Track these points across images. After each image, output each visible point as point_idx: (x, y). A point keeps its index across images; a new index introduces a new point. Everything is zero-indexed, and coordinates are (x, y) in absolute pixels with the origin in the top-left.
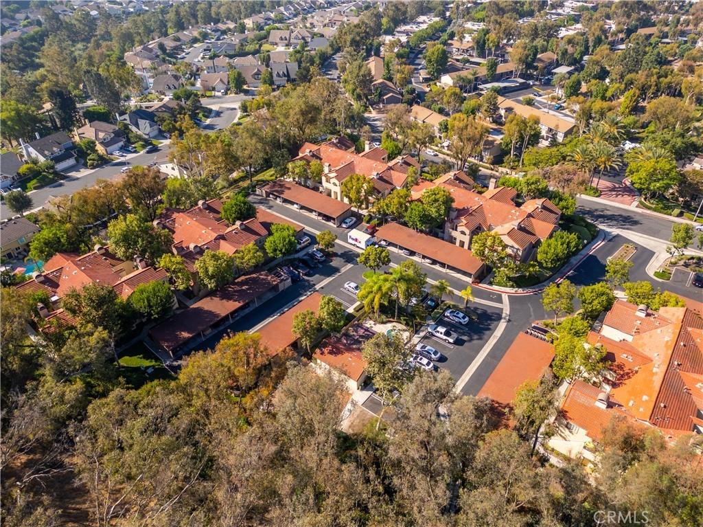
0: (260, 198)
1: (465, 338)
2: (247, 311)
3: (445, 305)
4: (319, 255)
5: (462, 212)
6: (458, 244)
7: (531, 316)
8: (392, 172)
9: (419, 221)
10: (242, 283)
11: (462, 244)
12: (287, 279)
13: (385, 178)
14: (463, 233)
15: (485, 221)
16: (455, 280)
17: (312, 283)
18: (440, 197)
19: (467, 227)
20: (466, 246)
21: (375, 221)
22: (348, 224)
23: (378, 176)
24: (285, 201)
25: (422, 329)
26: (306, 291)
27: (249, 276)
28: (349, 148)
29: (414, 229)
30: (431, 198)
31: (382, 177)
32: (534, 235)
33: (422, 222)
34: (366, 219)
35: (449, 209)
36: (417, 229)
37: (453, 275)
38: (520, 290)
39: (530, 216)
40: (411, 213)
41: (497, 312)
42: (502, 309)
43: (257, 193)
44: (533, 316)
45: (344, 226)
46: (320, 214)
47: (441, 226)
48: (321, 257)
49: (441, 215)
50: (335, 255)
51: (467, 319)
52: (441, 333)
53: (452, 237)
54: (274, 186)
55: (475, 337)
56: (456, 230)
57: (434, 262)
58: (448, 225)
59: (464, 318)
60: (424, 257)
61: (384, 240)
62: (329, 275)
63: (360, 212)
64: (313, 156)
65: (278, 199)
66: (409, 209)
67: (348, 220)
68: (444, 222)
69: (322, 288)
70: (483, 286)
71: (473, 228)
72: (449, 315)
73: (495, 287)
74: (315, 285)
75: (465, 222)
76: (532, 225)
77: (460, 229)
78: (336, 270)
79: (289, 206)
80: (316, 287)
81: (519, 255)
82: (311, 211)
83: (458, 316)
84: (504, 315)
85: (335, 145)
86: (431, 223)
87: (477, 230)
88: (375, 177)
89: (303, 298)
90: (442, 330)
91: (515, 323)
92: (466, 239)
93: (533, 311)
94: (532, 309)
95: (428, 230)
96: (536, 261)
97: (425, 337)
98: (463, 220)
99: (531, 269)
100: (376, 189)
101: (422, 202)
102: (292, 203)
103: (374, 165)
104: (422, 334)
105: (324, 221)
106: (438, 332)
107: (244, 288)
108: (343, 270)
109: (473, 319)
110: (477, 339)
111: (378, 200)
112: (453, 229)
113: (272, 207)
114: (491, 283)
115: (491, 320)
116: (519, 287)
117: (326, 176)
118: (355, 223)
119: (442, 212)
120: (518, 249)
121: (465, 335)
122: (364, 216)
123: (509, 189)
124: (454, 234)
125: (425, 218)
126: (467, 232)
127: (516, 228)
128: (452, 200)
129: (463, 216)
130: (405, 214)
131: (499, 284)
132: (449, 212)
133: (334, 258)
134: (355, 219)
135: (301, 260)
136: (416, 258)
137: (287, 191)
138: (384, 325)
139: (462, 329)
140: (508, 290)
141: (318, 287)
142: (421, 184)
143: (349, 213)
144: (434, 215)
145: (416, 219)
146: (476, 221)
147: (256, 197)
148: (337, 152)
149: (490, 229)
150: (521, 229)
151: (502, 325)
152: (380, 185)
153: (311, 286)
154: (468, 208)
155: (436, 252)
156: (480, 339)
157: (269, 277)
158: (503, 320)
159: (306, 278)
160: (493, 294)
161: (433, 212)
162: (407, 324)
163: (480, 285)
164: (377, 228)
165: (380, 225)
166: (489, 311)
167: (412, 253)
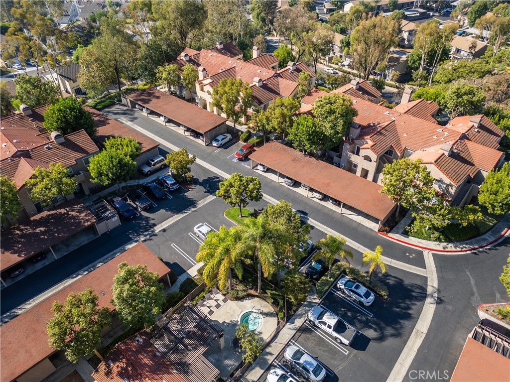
0: (125, 108)
1: (370, 333)
2: (39, 266)
3: (339, 268)
4: (170, 182)
5: (367, 130)
6: (359, 173)
7: (473, 294)
8: (280, 79)
9: (308, 140)
10: (39, 223)
11: (365, 173)
12: (113, 216)
13: (270, 86)
14: (367, 158)
15: (398, 143)
16: (354, 225)
17: (152, 222)
18: (338, 108)
19: (373, 150)
20: (370, 177)
21: (254, 140)
22: (220, 142)
23: (261, 83)
24: (152, 113)
25: (299, 312)
26: (139, 235)
27: (54, 212)
28: (236, 55)
29: (301, 151)
30: (324, 109)
31: (266, 84)
32: (474, 165)
33: (312, 143)
34: (243, 136)
35: (349, 125)
36: (305, 151)
37: (350, 217)
38: (451, 247)
39: (464, 137)
40: (297, 129)
41: (419, 282)
42: (426, 278)
43: (123, 102)
44: (476, 295)
45: (215, 144)
46: (188, 129)
47: (337, 148)
48: (173, 185)
49: (338, 133)
50: (194, 181)
51: (372, 298)
52: (329, 327)
53: (350, 163)
54: (141, 94)
55: (389, 331)
56: (358, 154)
57: (325, 198)
58: (347, 147)
59: (367, 295)
60: (311, 190)
61: (261, 164)
62: (179, 211)
63: (238, 127)
64: (190, 61)
65: (144, 110)
66: (295, 124)
67: (220, 138)
68: (341, 143)
69: (164, 230)
70: (395, 237)
71: (382, 151)
72: (342, 287)
73: (413, 240)
74: (155, 225)
75: (370, 143)
76: (467, 150)
77: (363, 152)
78: (192, 203)
79: (154, 118)
80: (155, 228)
81: (449, 193)
82: (179, 125)
83: (358, 291)
84: (430, 290)
85: (219, 51)
86: (323, 144)
87: (387, 157)
88: (257, 84)
89: (130, 246)
90: (330, 320)
91: (450, 307)
92: (371, 167)
93: (475, 284)
94: (473, 282)
95: (319, 153)
96: (477, 204)
97: (303, 330)
98: (369, 141)
99: (471, 217)
100: (257, 99)
101: (312, 114)
102: (159, 115)
103: (259, 71)
104: (299, 322)
105: (192, 138)
106: (325, 324)
107: (38, 230)
108: (201, 204)
109: (381, 296)
110: (392, 335)
111: (258, 111)
112: (353, 153)
113: (136, 118)
114: (406, 233)
115: (411, 298)
116: (449, 240)
117: (200, 83)
118: (229, 141)
119: (340, 128)
120: (448, 185)
121: (371, 327)
122: (242, 132)
123: (429, 102)
124: (354, 158)
125: (316, 137)
126: (374, 157)
127: (447, 154)
128: (354, 113)
129: (368, 135)
130: (289, 131)
131: (418, 235)
132: (348, 128)
133: (193, 186)
134: (229, 136)
135: (146, 188)
136: (301, 191)
137: (154, 100)
138: (240, 303)
139: (364, 314)
140: (432, 245)
141: (158, 229)
142: (314, 94)
143: (223, 129)
144: (328, 132)
145: (304, 138)
146: (386, 142)
147: (121, 107)
148: (218, 57)
149: (405, 154)
150: (453, 155)
151: (429, 309)
152: (262, 94)
153: (149, 227)
154: (374, 125)
155: (328, 185)
156: (397, 335)
157: (83, 215)
158: (429, 300)
159: (144, 214)
160: (411, 251)
161: (327, 128)
162: (275, 303)
163: (390, 235)
164: (255, 148)
165: (259, 144)
166: (407, 282)
167: (296, 184)
